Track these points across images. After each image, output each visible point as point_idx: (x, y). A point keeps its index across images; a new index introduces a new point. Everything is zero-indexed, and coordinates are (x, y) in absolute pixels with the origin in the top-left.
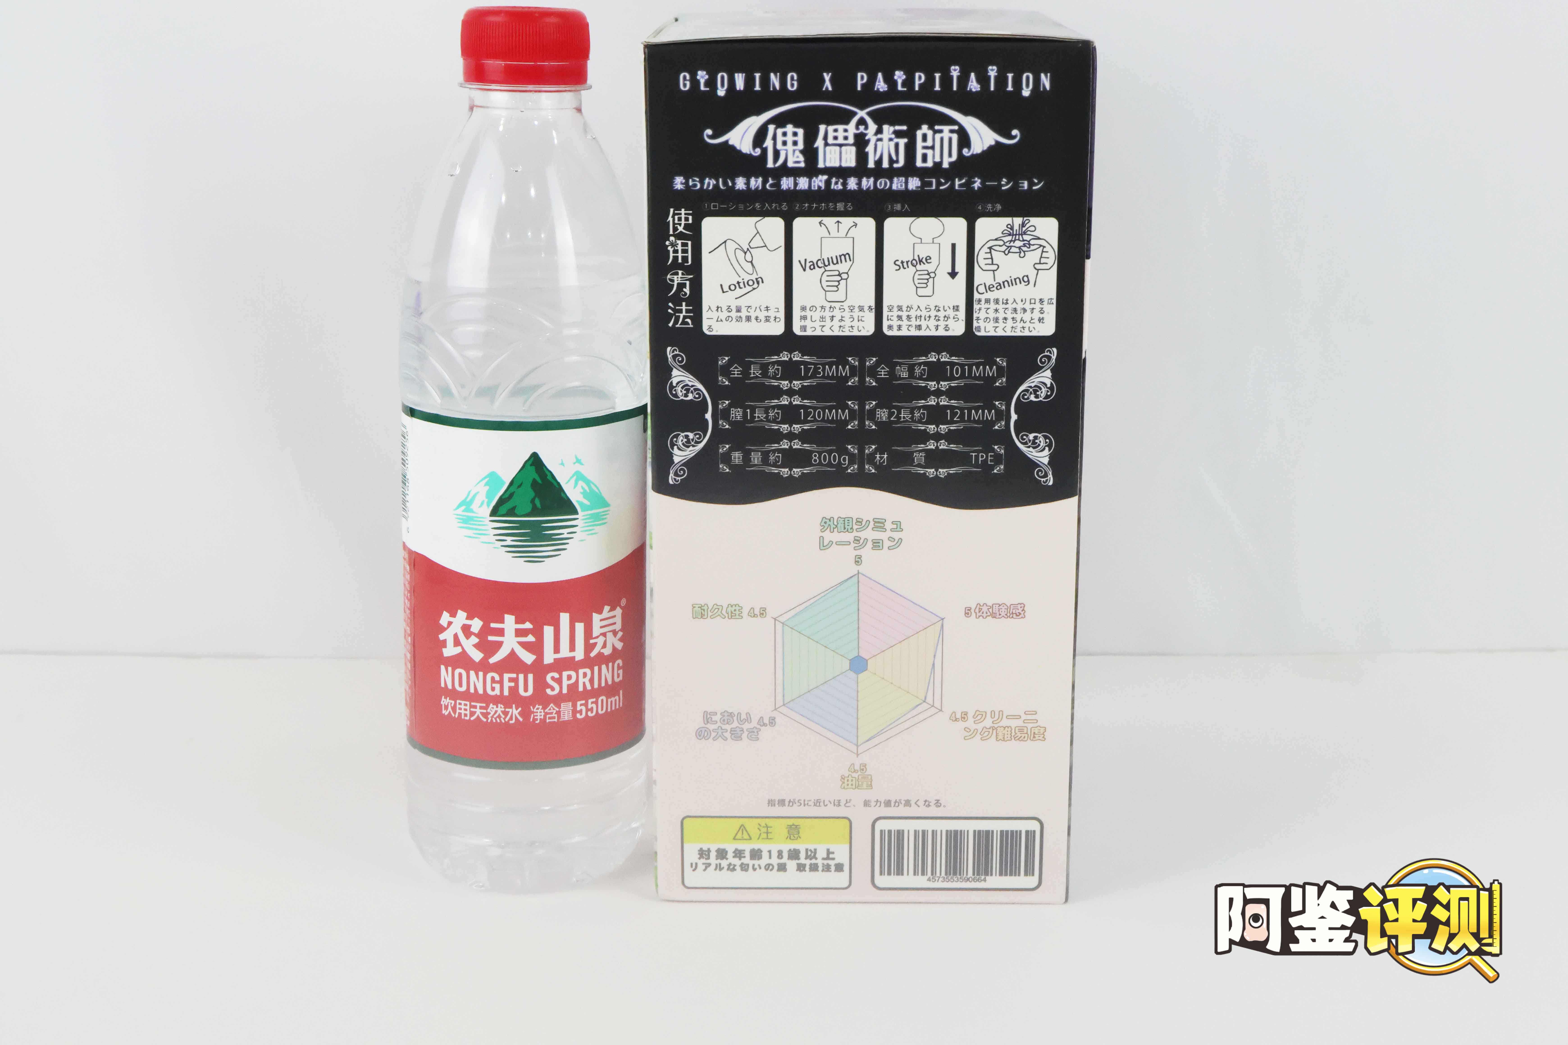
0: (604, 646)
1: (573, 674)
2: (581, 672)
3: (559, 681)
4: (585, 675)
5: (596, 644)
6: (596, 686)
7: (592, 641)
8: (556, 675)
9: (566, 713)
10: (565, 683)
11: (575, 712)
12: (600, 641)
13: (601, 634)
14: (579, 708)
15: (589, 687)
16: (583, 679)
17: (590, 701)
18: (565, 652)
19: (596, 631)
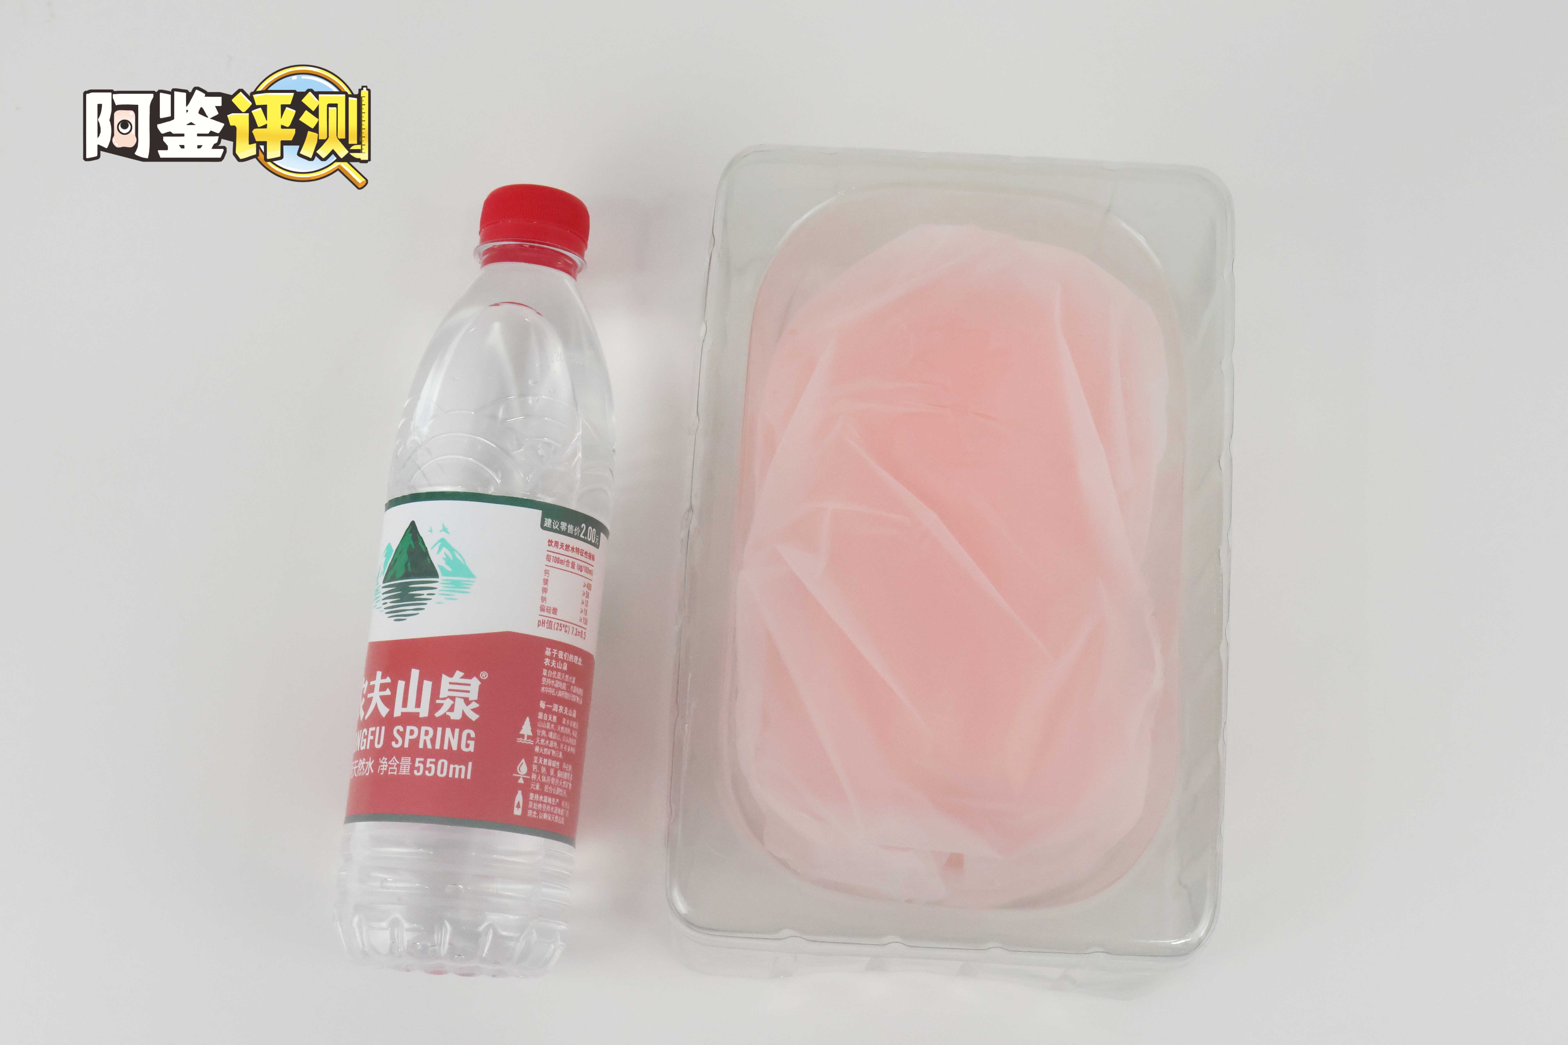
0: (452, 709)
1: (415, 729)
2: (424, 729)
3: (402, 734)
4: (427, 733)
5: (442, 704)
6: (437, 747)
7: (438, 701)
8: (401, 729)
9: (405, 767)
10: (408, 737)
11: (413, 768)
12: (448, 704)
13: (449, 697)
14: (417, 765)
15: (429, 746)
16: (425, 736)
17: (429, 760)
18: (411, 708)
19: (444, 692)
